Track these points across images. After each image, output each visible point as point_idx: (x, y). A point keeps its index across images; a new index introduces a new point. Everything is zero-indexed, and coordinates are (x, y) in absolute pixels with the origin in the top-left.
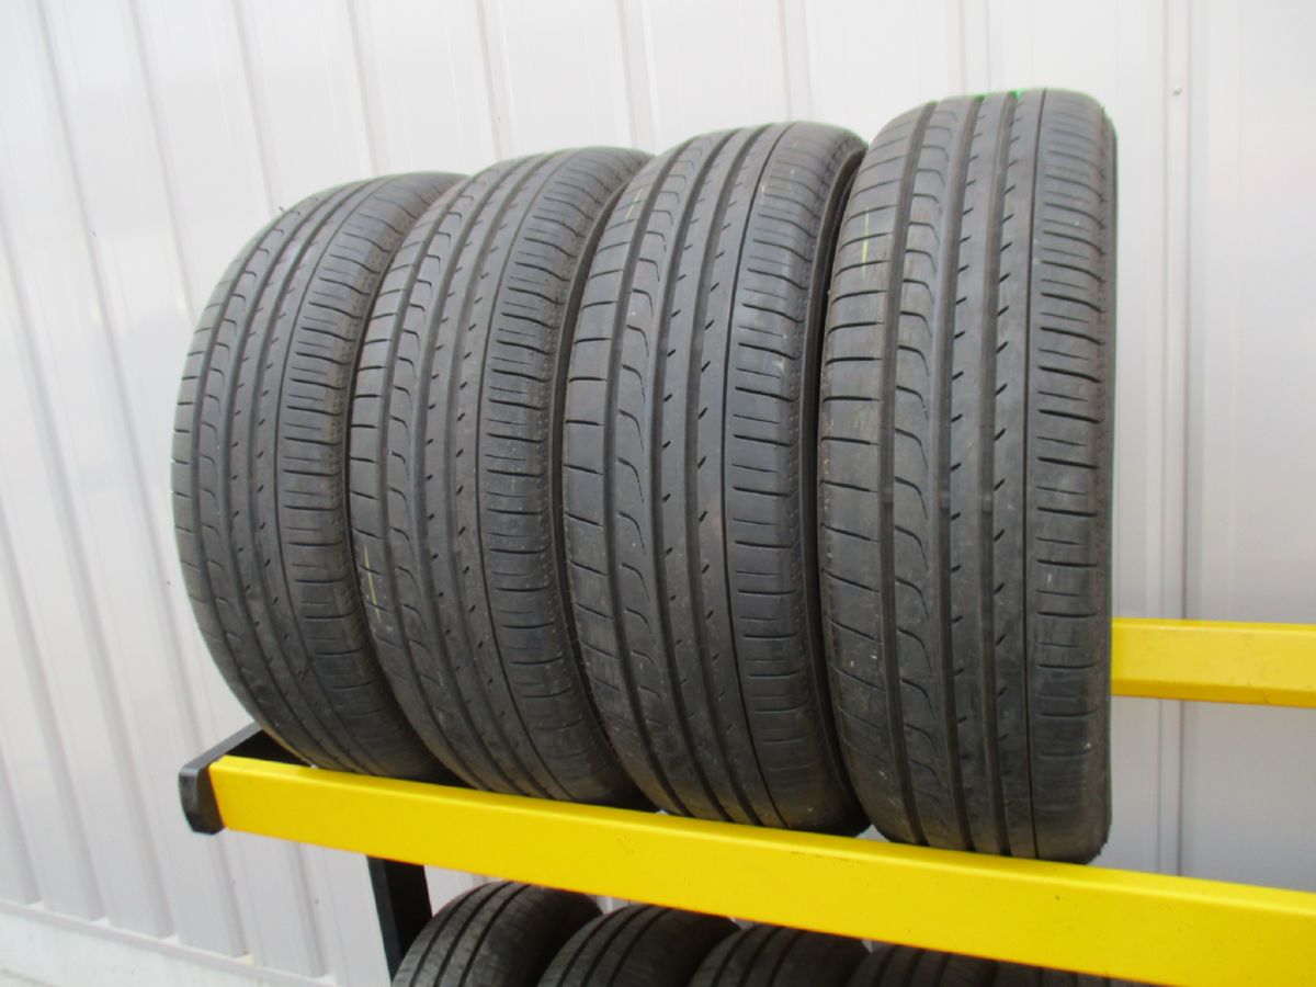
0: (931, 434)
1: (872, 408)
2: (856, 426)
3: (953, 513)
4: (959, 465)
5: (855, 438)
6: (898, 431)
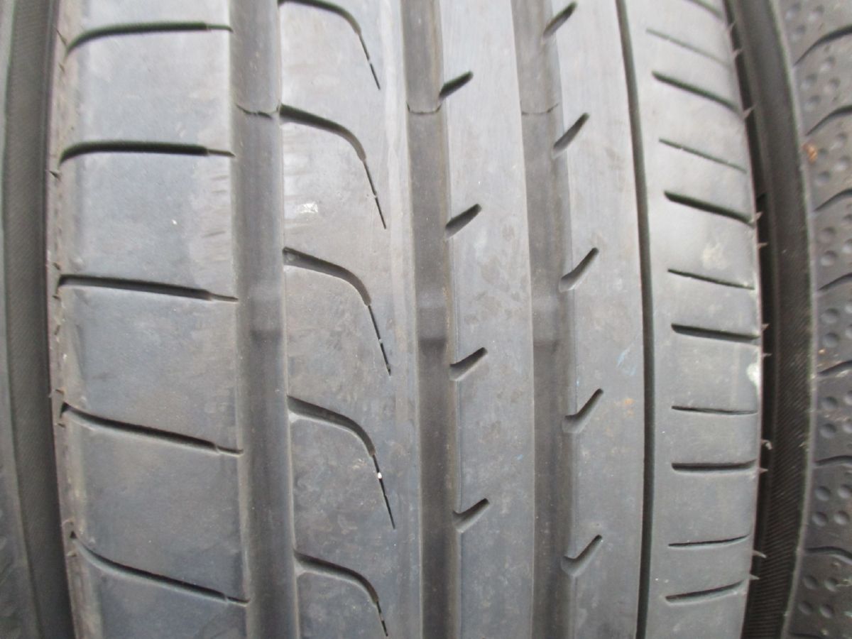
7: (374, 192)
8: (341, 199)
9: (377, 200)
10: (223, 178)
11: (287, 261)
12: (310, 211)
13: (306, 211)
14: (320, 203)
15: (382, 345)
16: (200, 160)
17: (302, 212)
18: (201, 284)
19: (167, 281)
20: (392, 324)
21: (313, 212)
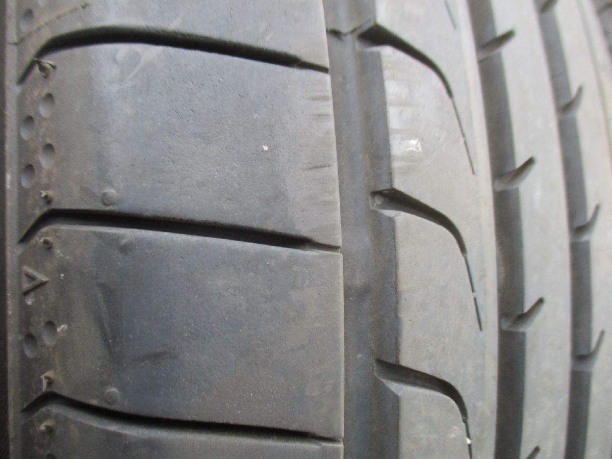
7: (464, 136)
8: (439, 139)
9: (465, 143)
10: (325, 98)
11: (375, 205)
12: (415, 149)
13: (411, 149)
14: (422, 140)
15: (475, 299)
16: (295, 73)
17: (408, 149)
18: (302, 229)
19: (255, 224)
20: (483, 276)
21: (418, 151)
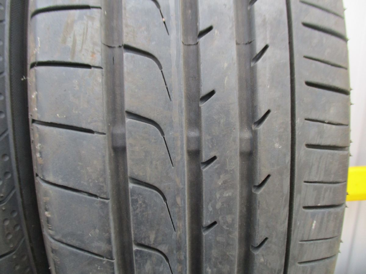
0: (173, 51)
1: (92, 18)
2: (70, 44)
3: (205, 157)
4: (212, 93)
5: (69, 60)
6: (128, 48)
